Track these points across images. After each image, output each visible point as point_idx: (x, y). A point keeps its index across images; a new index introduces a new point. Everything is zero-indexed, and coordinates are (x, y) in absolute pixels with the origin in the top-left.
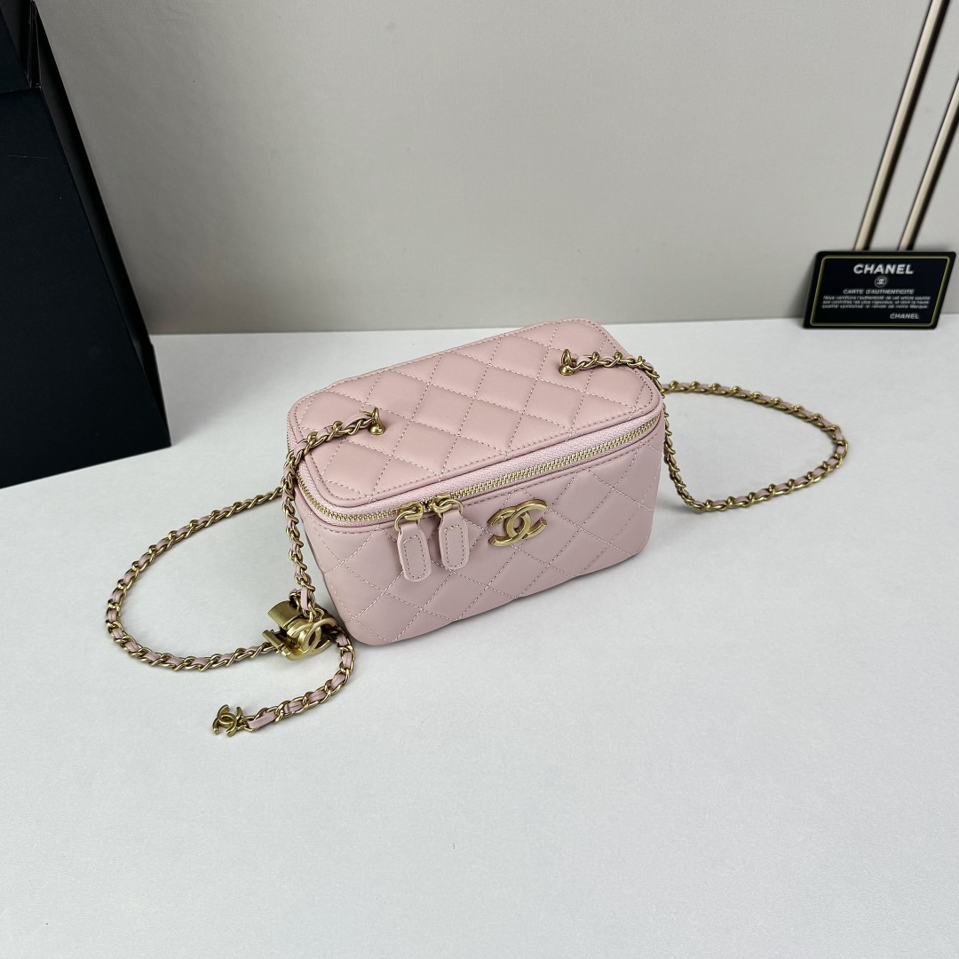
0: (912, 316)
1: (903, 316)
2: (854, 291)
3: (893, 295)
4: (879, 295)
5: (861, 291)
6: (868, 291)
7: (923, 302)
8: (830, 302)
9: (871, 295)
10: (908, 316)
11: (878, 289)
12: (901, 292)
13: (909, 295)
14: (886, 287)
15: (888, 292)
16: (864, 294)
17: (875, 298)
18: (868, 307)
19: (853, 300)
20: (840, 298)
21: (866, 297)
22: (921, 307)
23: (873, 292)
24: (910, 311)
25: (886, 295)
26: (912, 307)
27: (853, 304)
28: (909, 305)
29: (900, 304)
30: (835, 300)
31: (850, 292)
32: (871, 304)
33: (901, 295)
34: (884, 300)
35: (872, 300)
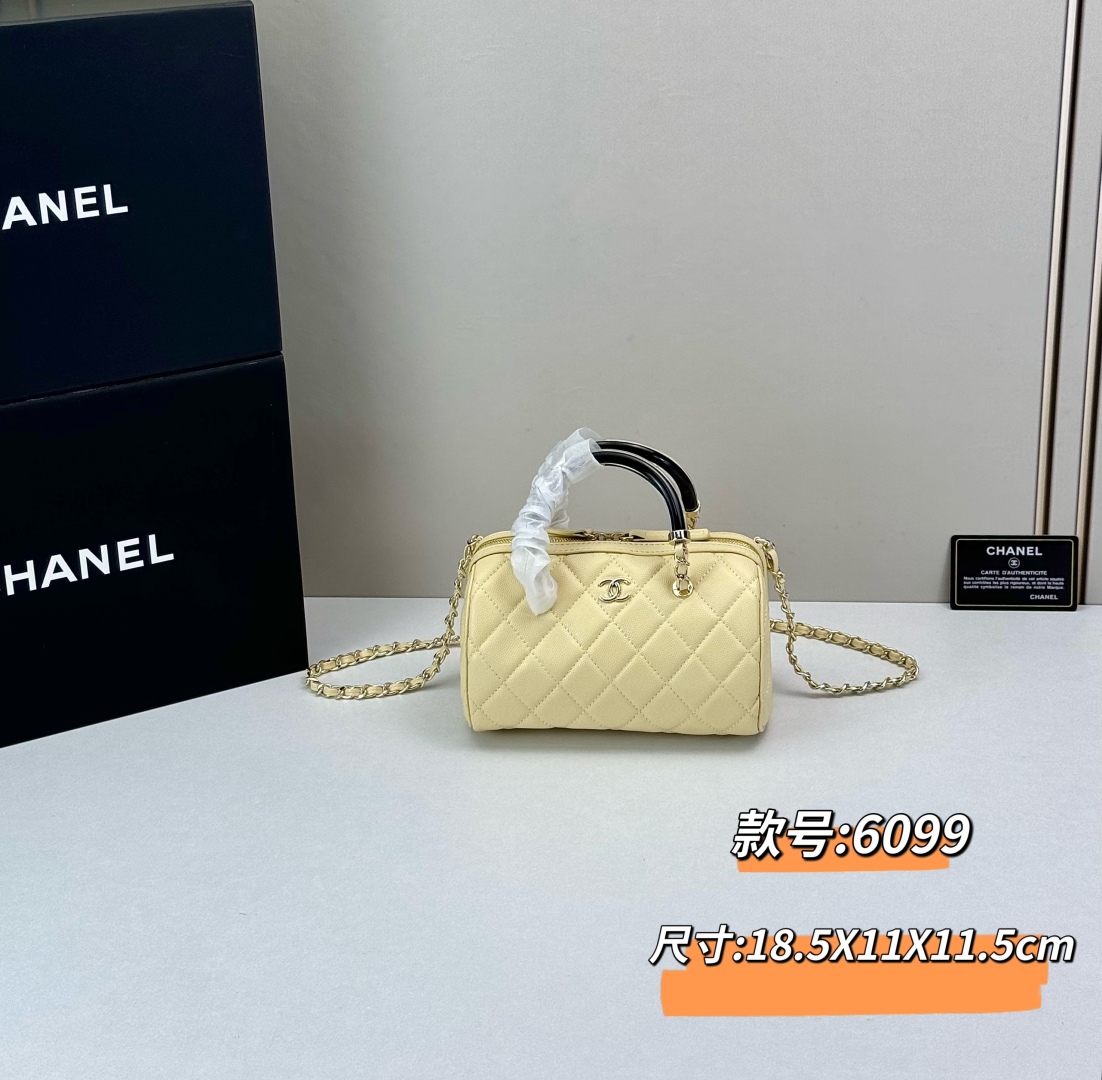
0: (1051, 597)
1: (1042, 597)
2: (991, 572)
3: (1027, 576)
4: (1015, 576)
5: (998, 572)
6: (1004, 573)
7: (1058, 583)
8: (970, 583)
9: (1007, 576)
10: (1047, 597)
11: (1013, 570)
12: (1035, 573)
13: (1043, 576)
14: (1020, 569)
15: (1023, 573)
16: (1001, 576)
17: (1012, 579)
18: (1007, 587)
19: (991, 581)
20: (979, 579)
21: (1003, 578)
22: (1057, 588)
23: (1009, 573)
24: (1047, 592)
25: (1021, 576)
26: (1049, 587)
27: (992, 585)
28: (1046, 586)
29: (1037, 585)
30: (975, 580)
31: (987, 572)
32: (1009, 585)
33: (1036, 577)
34: (1021, 581)
35: (1009, 581)
